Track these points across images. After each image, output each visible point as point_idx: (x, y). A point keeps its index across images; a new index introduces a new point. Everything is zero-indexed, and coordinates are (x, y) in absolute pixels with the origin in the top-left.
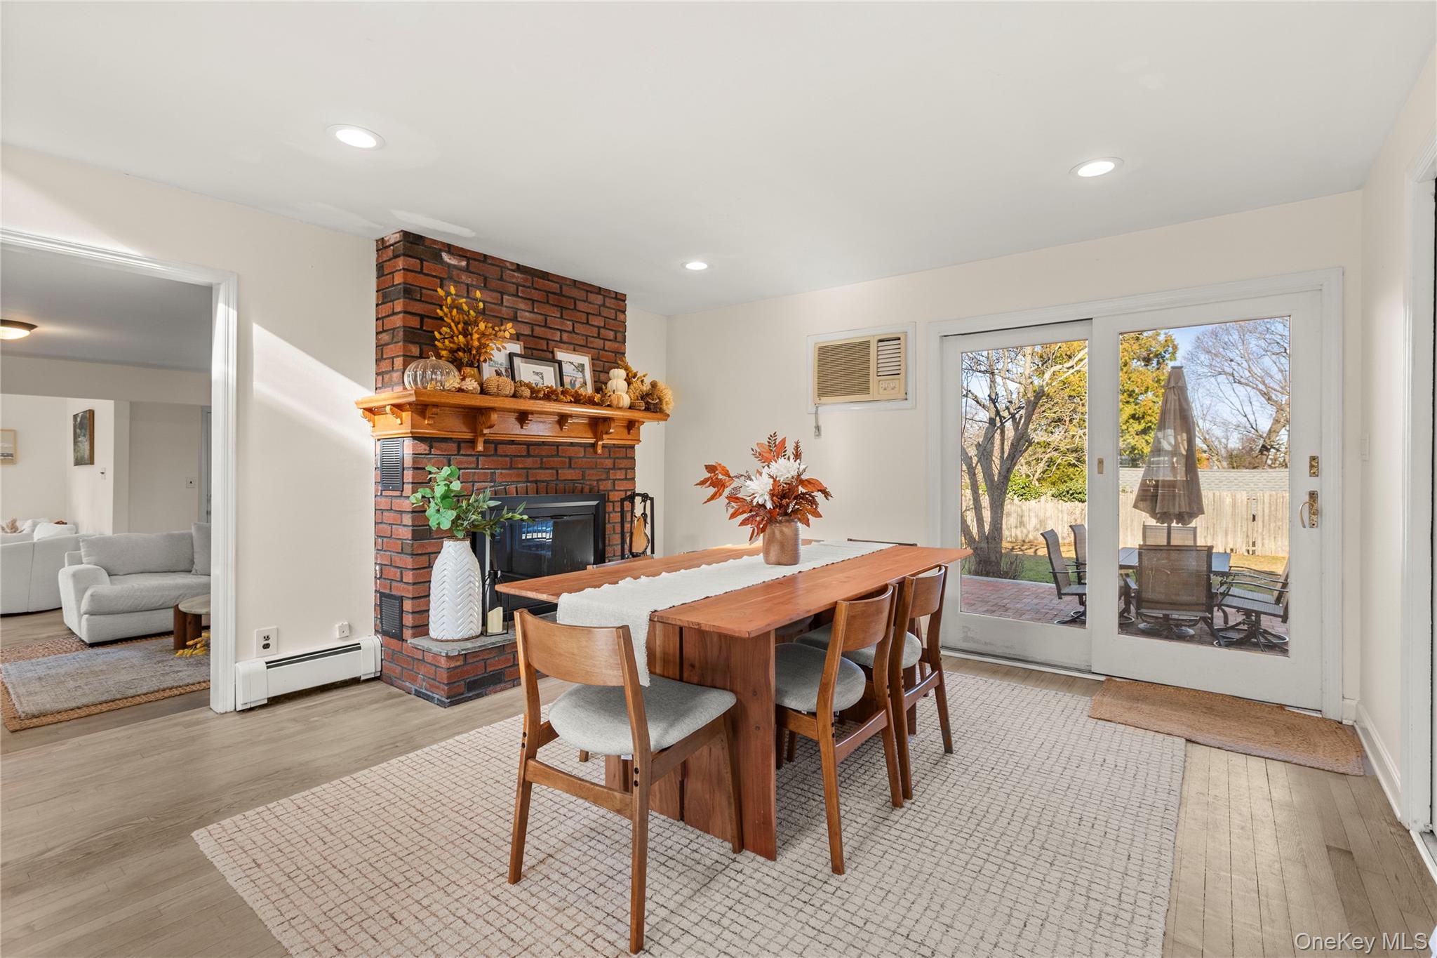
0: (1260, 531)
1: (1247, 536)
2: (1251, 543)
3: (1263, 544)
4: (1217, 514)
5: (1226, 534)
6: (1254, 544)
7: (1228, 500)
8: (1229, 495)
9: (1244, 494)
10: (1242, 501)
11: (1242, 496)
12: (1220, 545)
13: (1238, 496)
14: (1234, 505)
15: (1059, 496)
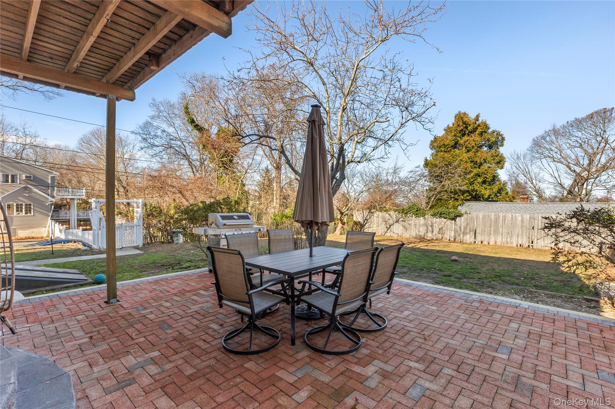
0: (536, 235)
1: (529, 238)
2: (531, 242)
3: (537, 242)
4: (513, 226)
5: (518, 237)
6: (532, 243)
7: (519, 218)
8: (520, 216)
9: (528, 215)
10: (527, 219)
11: (527, 217)
12: (514, 243)
13: (525, 217)
14: (522, 221)
15: (434, 215)
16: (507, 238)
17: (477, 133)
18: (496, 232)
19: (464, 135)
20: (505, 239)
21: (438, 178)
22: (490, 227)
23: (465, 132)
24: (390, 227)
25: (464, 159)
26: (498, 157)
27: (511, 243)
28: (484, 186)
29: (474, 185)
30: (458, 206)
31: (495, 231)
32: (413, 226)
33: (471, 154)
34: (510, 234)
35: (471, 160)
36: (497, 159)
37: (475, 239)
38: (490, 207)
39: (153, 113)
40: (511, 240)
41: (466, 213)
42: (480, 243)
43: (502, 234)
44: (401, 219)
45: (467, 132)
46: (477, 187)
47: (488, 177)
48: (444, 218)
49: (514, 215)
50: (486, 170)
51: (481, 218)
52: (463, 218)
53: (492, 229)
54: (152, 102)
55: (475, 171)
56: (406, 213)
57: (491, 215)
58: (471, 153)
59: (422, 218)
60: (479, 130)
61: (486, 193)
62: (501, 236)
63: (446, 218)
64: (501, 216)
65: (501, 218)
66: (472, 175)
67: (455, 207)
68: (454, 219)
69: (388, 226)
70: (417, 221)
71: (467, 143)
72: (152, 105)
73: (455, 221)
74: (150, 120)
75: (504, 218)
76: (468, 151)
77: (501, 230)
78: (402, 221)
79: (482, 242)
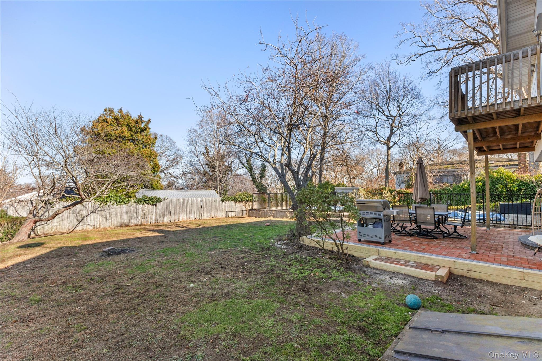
0: (203, 211)
1: (200, 213)
4: (192, 206)
5: (195, 213)
6: (201, 216)
7: (195, 201)
13: (198, 200)
14: (197, 203)
15: (139, 202)
18: (183, 211)
20: (188, 216)
22: (180, 208)
24: (83, 219)
27: (191, 218)
30: (135, 193)
32: (114, 215)
34: (190, 212)
37: (170, 219)
38: (159, 194)
43: (186, 213)
44: (99, 209)
48: (147, 204)
49: (192, 199)
51: (174, 202)
52: (162, 203)
57: (181, 200)
59: (124, 206)
63: (149, 204)
65: (186, 201)
69: (80, 218)
70: (119, 209)
73: (156, 205)
77: (186, 210)
78: (102, 210)
79: (174, 221)
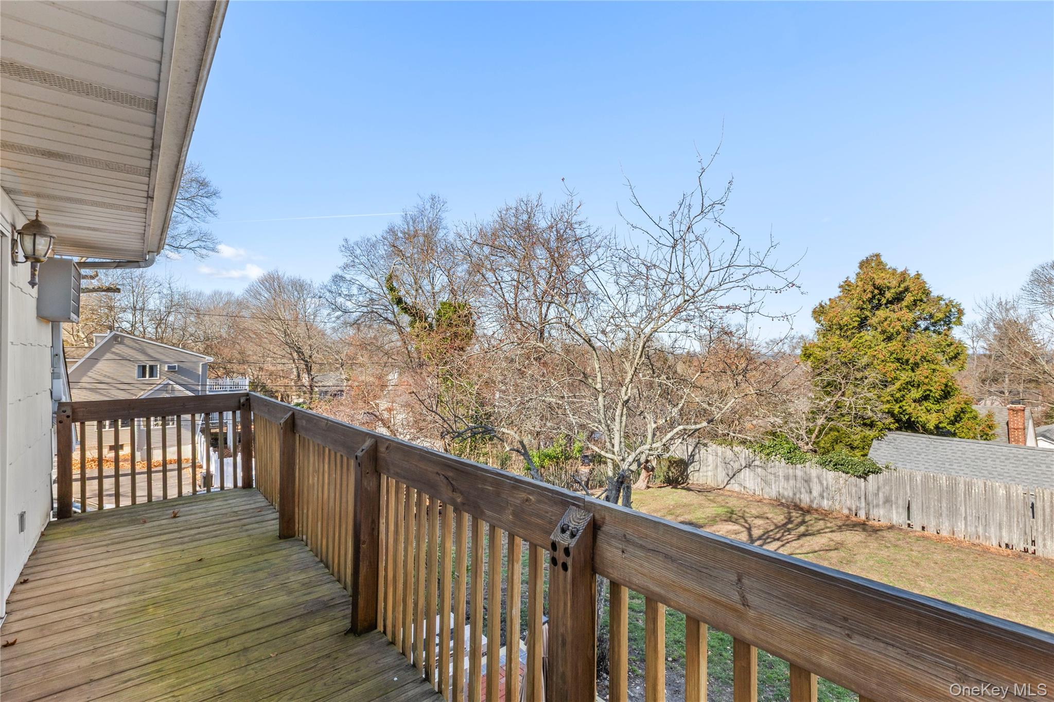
0: (1040, 530)
1: (1026, 533)
2: (1030, 542)
3: (1044, 545)
4: (989, 505)
5: (1000, 528)
6: (1033, 544)
7: (1002, 492)
8: (1003, 487)
9: (1020, 488)
10: (1017, 495)
11: (1018, 490)
12: (993, 538)
13: (1013, 489)
14: (1009, 498)
15: (823, 464)
16: (976, 527)
17: (904, 303)
18: (953, 512)
19: (878, 307)
20: (973, 529)
21: (830, 387)
22: (940, 501)
23: (879, 300)
25: (880, 356)
26: (952, 348)
27: (988, 538)
28: (926, 404)
29: (904, 403)
30: (872, 440)
31: (949, 509)
33: (894, 345)
34: (983, 520)
35: (894, 356)
36: (951, 351)
37: (909, 519)
38: (940, 448)
39: (345, 260)
40: (985, 531)
41: (887, 467)
42: (920, 529)
43: (965, 518)
45: (884, 301)
46: (910, 408)
47: (934, 391)
48: (843, 472)
49: (989, 483)
50: (927, 377)
51: (919, 482)
52: (881, 476)
53: (944, 505)
54: (344, 243)
55: (904, 376)
56: (768, 454)
57: (941, 479)
58: (894, 343)
59: (799, 467)
60: (909, 298)
61: (932, 420)
62: (963, 522)
63: (847, 473)
64: (962, 482)
65: (962, 486)
66: (898, 385)
67: (866, 445)
68: (864, 476)
70: (791, 471)
71: (885, 323)
72: (343, 249)
73: (866, 480)
74: (340, 273)
75: (969, 486)
76: (889, 339)
77: (963, 509)
78: (762, 467)
79: (923, 528)
